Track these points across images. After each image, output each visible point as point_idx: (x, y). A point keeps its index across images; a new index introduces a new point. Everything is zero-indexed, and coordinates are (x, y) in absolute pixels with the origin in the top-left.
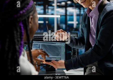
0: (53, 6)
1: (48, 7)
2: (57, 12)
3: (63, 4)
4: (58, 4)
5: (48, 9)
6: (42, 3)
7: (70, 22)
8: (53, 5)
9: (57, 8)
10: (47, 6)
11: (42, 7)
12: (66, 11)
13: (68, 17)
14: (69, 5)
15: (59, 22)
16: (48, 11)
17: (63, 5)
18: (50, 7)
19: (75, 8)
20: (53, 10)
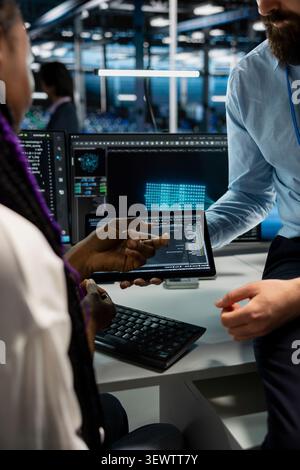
0: (167, 46)
1: (149, 48)
2: (180, 66)
3: (198, 37)
4: (182, 38)
5: (150, 54)
6: (131, 34)
7: (216, 99)
8: (166, 40)
9: (178, 53)
10: (146, 45)
11: (131, 50)
12: (207, 60)
13: (212, 83)
14: (215, 40)
15: (184, 99)
16: (149, 61)
17: (196, 42)
18: (155, 50)
19: (236, 53)
20: (165, 57)
